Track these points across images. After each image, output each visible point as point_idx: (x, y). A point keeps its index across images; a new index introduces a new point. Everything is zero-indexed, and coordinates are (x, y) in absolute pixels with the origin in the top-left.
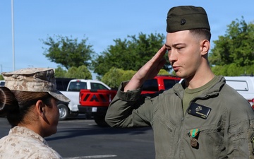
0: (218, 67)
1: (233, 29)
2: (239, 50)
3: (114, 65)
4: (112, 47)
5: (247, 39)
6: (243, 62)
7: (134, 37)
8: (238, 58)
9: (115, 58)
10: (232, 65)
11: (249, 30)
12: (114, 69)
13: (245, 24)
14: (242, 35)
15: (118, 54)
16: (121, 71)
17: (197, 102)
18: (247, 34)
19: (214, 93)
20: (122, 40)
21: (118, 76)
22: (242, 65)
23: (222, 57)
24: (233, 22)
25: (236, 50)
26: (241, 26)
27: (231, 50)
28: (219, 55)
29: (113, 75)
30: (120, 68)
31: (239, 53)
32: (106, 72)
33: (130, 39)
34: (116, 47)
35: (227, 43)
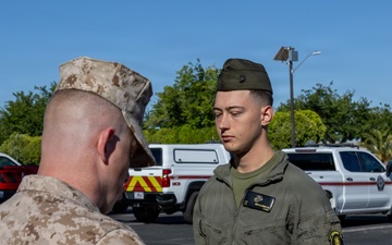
0: (165, 129)
1: (185, 76)
2: (195, 105)
3: (15, 129)
4: (11, 103)
5: (204, 90)
6: (200, 123)
7: (43, 89)
8: (193, 118)
9: (16, 119)
10: (184, 127)
11: (207, 79)
12: (16, 135)
13: (202, 70)
14: (198, 85)
15: (22, 113)
16: (26, 137)
17: (255, 190)
18: (204, 84)
19: (277, 177)
20: (26, 94)
21: (23, 145)
22: (200, 126)
23: (171, 116)
24: (185, 67)
25: (191, 106)
26: (195, 73)
27: (182, 106)
28: (166, 112)
29: (16, 144)
30: (24, 133)
31: (194, 110)
32: (5, 139)
33: (39, 92)
34: (18, 103)
35: (178, 96)
